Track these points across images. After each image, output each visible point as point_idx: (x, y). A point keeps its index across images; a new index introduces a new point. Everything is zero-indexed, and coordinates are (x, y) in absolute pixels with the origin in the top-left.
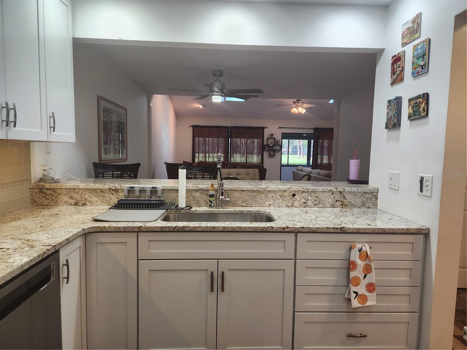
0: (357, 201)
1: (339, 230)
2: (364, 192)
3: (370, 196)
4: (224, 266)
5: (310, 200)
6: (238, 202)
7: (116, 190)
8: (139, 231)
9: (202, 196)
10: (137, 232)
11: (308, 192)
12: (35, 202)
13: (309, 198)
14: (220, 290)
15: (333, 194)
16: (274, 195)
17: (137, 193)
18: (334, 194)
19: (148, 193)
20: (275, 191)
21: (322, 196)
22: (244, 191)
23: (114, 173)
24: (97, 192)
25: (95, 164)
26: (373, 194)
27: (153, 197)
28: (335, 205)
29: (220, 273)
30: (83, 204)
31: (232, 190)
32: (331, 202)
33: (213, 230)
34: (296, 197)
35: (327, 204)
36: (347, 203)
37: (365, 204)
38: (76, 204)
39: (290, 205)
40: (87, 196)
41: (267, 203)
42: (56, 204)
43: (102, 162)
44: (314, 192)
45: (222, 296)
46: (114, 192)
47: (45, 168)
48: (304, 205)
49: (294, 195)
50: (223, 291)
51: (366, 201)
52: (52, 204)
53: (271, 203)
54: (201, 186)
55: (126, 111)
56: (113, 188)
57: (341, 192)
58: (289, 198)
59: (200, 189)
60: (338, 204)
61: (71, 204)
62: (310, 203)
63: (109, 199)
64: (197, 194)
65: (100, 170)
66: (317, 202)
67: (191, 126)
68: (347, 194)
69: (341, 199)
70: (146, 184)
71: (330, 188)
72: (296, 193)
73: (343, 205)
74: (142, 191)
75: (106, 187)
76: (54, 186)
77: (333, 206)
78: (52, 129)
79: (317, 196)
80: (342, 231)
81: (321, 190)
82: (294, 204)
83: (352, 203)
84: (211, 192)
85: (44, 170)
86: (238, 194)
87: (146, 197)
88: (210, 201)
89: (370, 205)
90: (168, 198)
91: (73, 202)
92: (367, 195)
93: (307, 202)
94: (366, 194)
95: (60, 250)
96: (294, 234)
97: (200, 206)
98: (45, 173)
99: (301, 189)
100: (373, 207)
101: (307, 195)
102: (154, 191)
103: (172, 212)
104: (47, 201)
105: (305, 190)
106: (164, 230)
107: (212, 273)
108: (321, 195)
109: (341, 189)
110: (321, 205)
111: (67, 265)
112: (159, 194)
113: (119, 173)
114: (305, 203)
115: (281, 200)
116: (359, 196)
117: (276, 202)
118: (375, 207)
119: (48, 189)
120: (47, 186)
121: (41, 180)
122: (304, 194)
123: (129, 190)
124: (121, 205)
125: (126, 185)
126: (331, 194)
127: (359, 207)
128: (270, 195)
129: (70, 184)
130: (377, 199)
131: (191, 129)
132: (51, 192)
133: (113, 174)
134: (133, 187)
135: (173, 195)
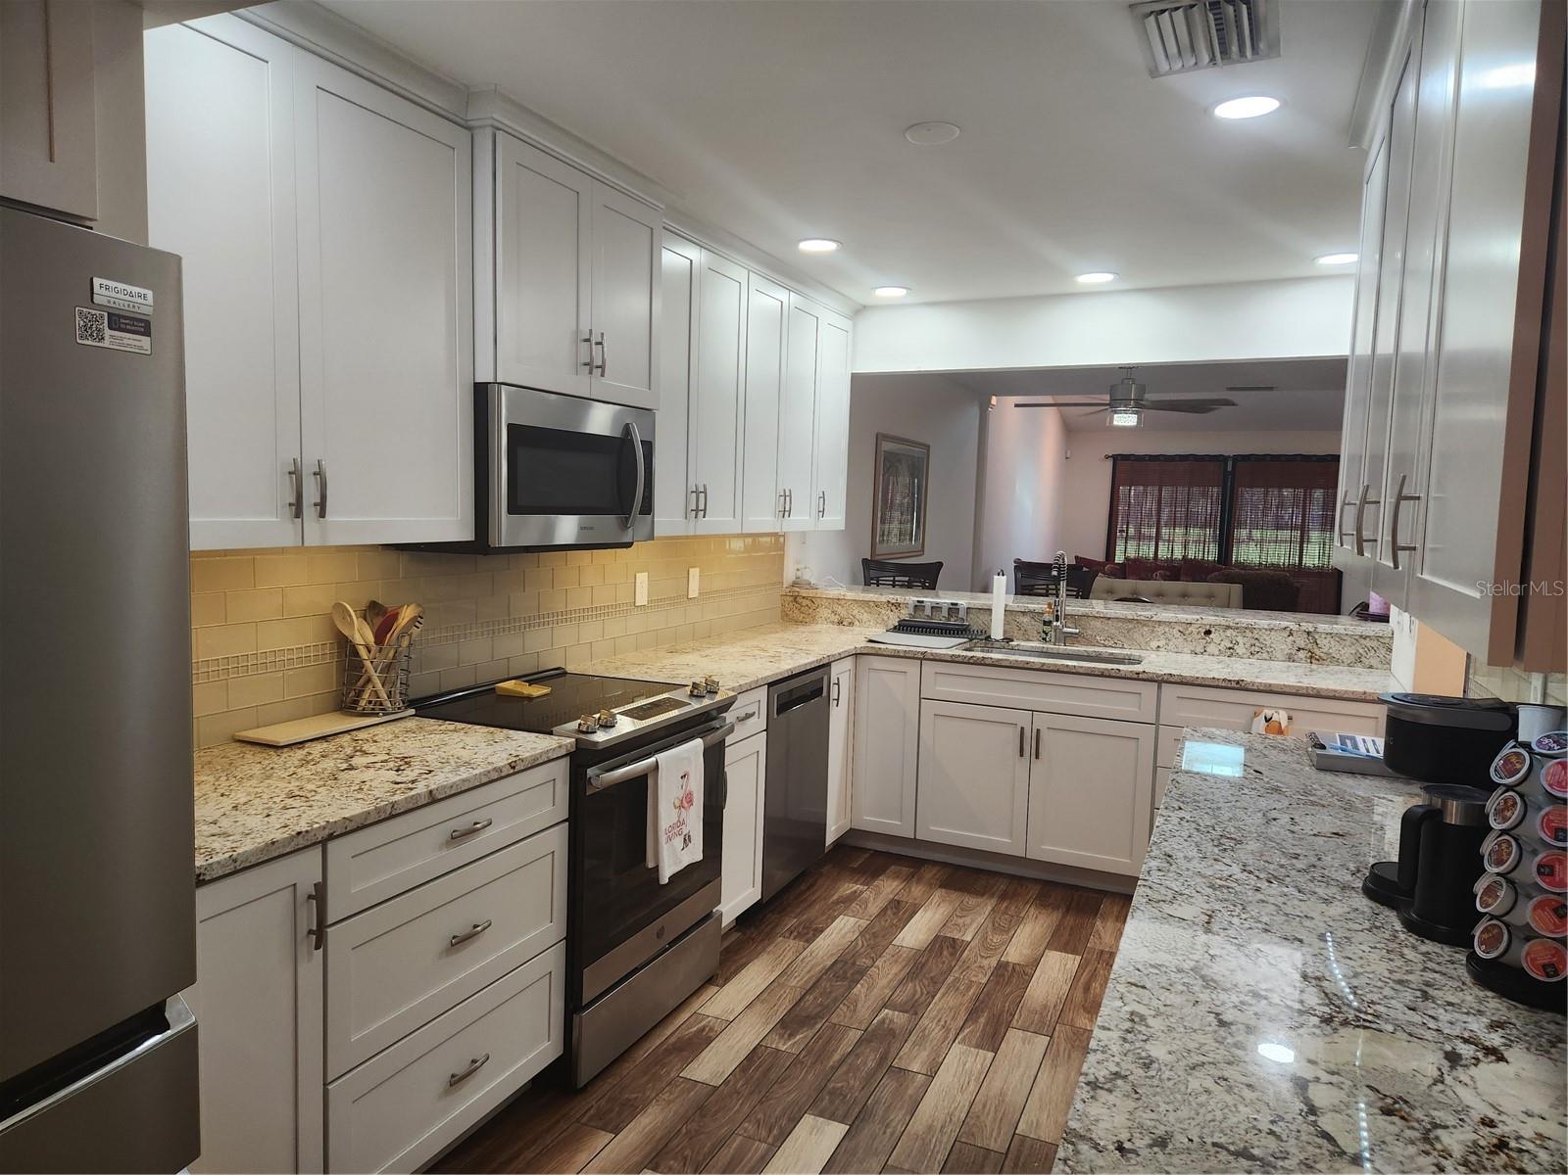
0: (1343, 652)
1: (1234, 685)
2: (1361, 636)
3: (1375, 644)
4: (1041, 721)
5: (1241, 644)
6: (1098, 638)
7: (897, 605)
8: (923, 658)
9: (1033, 623)
10: (921, 659)
11: (1237, 628)
12: (787, 615)
13: (1240, 639)
14: (1033, 757)
15: (1291, 634)
16: (1167, 630)
17: (928, 612)
18: (1294, 635)
19: (945, 613)
20: (1170, 623)
21: (1267, 639)
22: (1109, 618)
23: (897, 579)
24: (869, 607)
25: (865, 561)
26: (1381, 640)
27: (952, 619)
28: (1296, 657)
29: (1035, 731)
30: (850, 623)
31: (1089, 616)
32: (1287, 651)
33: (1026, 666)
34: (1211, 636)
35: (1279, 655)
36: (1322, 655)
37: (1363, 659)
38: (840, 623)
39: (1199, 649)
40: (855, 612)
41: (1154, 644)
42: (814, 620)
43: (877, 558)
44: (1251, 629)
45: (1037, 766)
46: (893, 608)
47: (799, 567)
48: (1229, 652)
49: (1208, 633)
50: (1037, 757)
51: (1365, 654)
52: (808, 620)
53: (1161, 644)
54: (1032, 607)
55: (928, 451)
56: (893, 601)
57: (1309, 633)
58: (1199, 636)
59: (1030, 612)
60: (1302, 654)
61: (833, 623)
62: (1240, 649)
63: (886, 618)
64: (1026, 620)
65: (873, 573)
66: (1257, 649)
67: (1107, 457)
68: (1323, 636)
69: (1310, 646)
70: (945, 599)
71: (1284, 624)
72: (1213, 630)
73: (1312, 658)
74: (936, 608)
75: (884, 599)
76: (811, 593)
77: (1290, 658)
78: (821, 514)
79: (1257, 636)
80: (1239, 686)
81: (1266, 627)
82: (1208, 649)
83: (1334, 655)
84: (1047, 617)
85: (798, 570)
86: (1098, 624)
87: (941, 618)
88: (1044, 632)
89: (1374, 662)
90: (975, 622)
91: (836, 619)
92: (1368, 643)
93: (1236, 647)
94: (1365, 639)
95: (833, 664)
96: (1156, 684)
97: (1028, 640)
98: (799, 573)
99: (1223, 623)
100: (1379, 666)
101: (1235, 633)
102: (954, 609)
103: (978, 645)
104: (802, 615)
105: (1231, 624)
106: (957, 659)
107: (1022, 728)
108: (1265, 637)
109: (1305, 626)
110: (1265, 655)
111: (838, 684)
112: (962, 614)
113: (907, 579)
114: (1230, 648)
115: (1181, 639)
116: (1348, 643)
117: (1171, 643)
118: (1385, 667)
119: (804, 597)
120: (804, 593)
121: (794, 584)
122: (1229, 632)
123: (916, 606)
124: (903, 627)
125: (911, 598)
126: (1286, 635)
127: (1349, 665)
128: (1160, 630)
129: (833, 593)
130: (1390, 650)
131: (1109, 463)
132: (808, 602)
133: (894, 581)
134: (922, 602)
135: (983, 617)
